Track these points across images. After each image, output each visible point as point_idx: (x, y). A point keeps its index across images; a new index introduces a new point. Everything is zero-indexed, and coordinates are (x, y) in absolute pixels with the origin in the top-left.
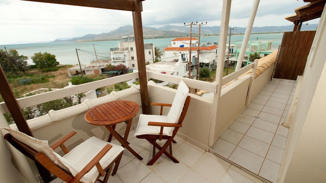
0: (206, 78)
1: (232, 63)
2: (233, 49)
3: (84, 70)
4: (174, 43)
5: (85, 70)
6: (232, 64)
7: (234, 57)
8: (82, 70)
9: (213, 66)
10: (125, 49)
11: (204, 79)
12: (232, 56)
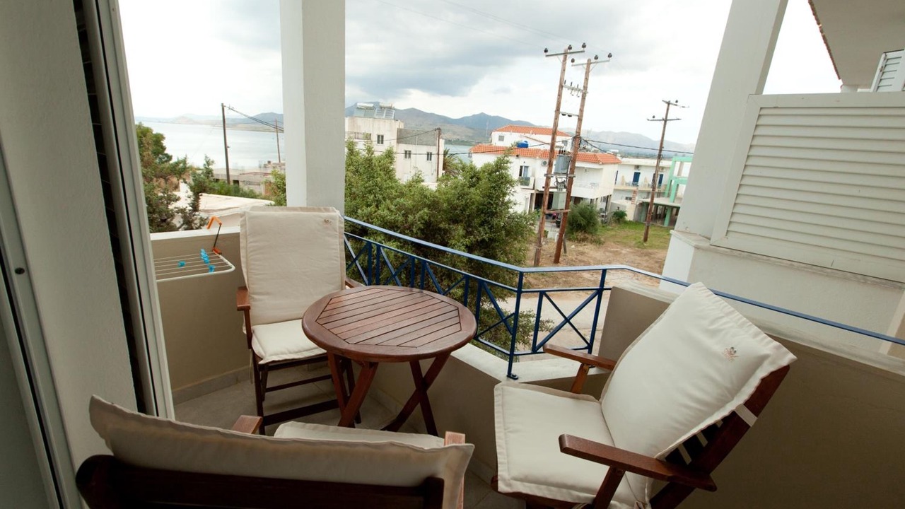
0: (587, 235)
1: (658, 213)
2: (662, 176)
3: (236, 179)
4: (501, 138)
5: (240, 179)
6: (656, 215)
7: (663, 196)
8: (232, 179)
9: (604, 212)
10: (360, 136)
11: (580, 235)
12: (659, 194)
